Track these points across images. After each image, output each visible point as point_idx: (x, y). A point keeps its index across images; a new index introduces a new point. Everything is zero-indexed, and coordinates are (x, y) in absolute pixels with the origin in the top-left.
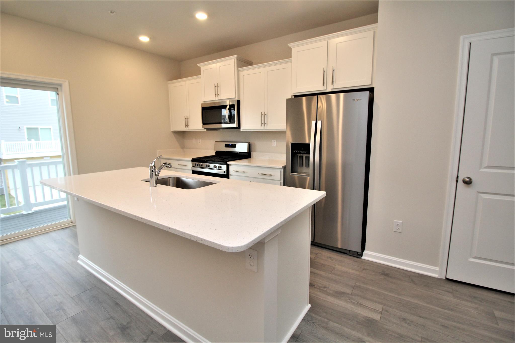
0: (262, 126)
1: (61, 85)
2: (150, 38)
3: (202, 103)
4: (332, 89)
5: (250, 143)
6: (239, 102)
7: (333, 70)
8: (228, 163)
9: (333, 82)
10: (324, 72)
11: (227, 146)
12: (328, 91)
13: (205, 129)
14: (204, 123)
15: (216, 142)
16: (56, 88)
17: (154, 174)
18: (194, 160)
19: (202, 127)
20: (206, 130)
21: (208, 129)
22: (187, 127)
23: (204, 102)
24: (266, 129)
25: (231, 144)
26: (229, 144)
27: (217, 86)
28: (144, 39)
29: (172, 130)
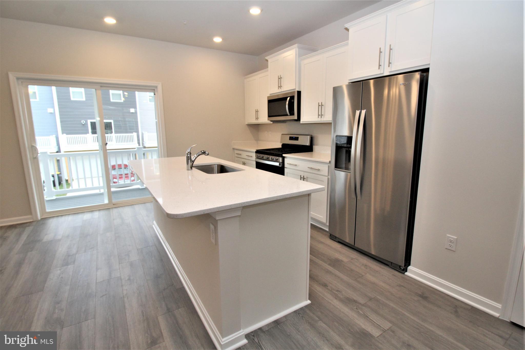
0: (318, 117)
1: (156, 87)
2: (223, 39)
3: (269, 95)
4: (390, 72)
5: (312, 135)
6: (299, 93)
7: (391, 49)
8: (284, 155)
9: (390, 63)
10: (380, 52)
11: (291, 138)
12: (385, 75)
13: (271, 121)
14: (269, 116)
15: (282, 134)
16: (153, 89)
17: (189, 160)
18: (258, 152)
19: (268, 120)
20: (272, 123)
21: (274, 122)
22: (257, 120)
23: (270, 94)
24: (323, 120)
25: (295, 137)
26: (293, 137)
27: (280, 78)
28: (218, 40)
29: (247, 123)
